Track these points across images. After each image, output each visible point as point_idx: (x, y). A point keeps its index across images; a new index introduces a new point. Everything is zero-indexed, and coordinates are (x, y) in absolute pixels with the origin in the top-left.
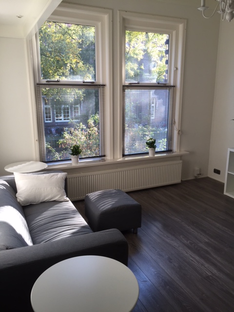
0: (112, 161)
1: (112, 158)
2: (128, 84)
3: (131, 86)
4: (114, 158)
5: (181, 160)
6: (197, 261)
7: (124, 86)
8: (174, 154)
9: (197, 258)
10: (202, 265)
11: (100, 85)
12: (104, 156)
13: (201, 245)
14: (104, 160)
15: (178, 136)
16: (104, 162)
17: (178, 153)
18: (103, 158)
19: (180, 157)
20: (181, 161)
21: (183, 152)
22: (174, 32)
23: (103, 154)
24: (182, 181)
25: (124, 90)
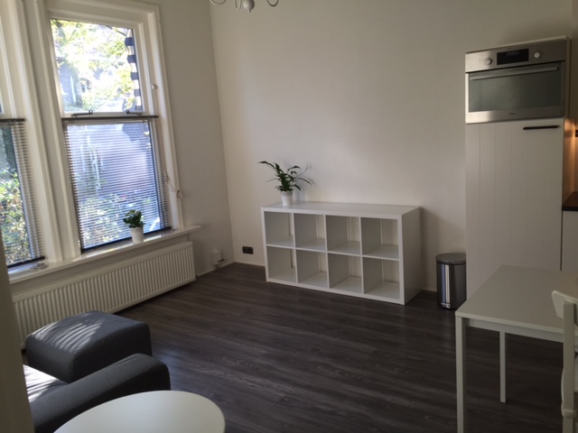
0: (62, 264)
1: (61, 259)
2: (70, 117)
3: (77, 119)
4: (64, 259)
5: (189, 240)
6: (260, 385)
7: (63, 119)
8: (176, 232)
9: (258, 380)
10: (269, 386)
11: (13, 120)
12: (42, 258)
13: (257, 360)
14: (44, 266)
15: (178, 201)
16: (45, 270)
17: (183, 230)
18: (40, 262)
19: (186, 236)
20: (190, 243)
21: (190, 227)
22: (140, 26)
23: (39, 256)
24: (197, 277)
25: (64, 128)
